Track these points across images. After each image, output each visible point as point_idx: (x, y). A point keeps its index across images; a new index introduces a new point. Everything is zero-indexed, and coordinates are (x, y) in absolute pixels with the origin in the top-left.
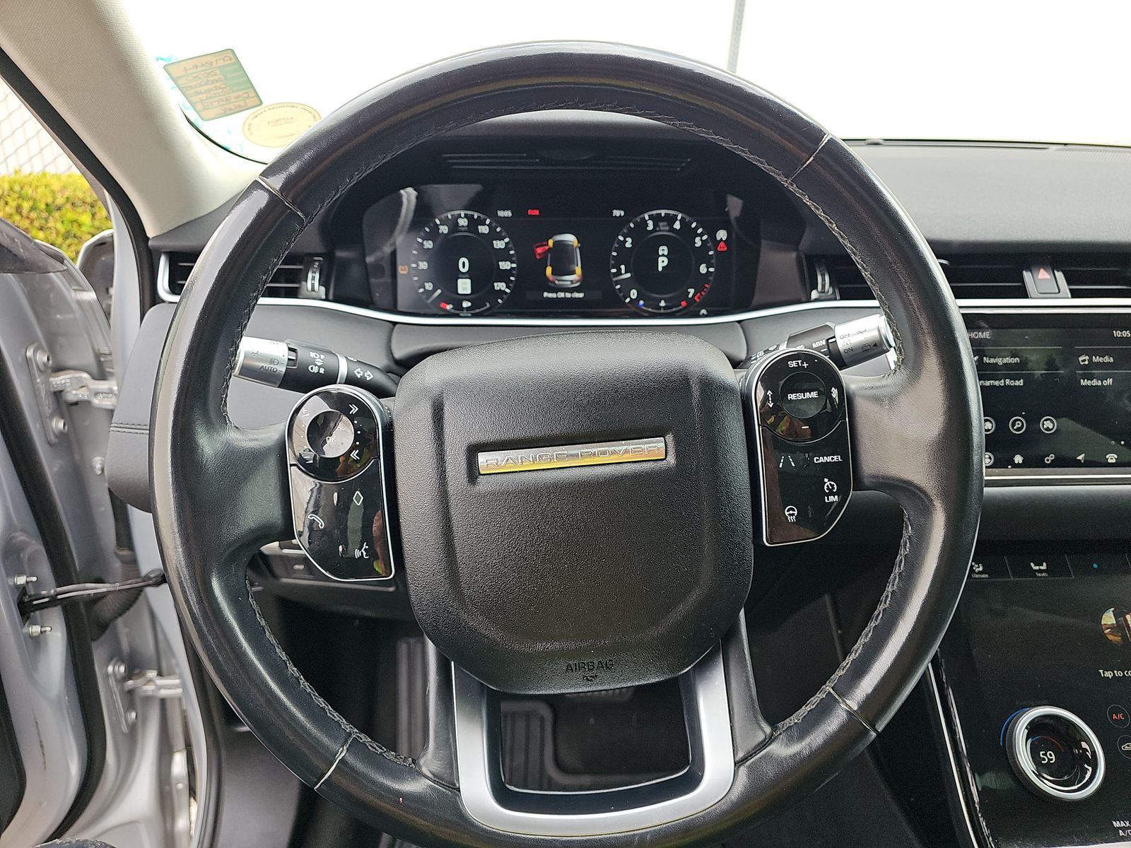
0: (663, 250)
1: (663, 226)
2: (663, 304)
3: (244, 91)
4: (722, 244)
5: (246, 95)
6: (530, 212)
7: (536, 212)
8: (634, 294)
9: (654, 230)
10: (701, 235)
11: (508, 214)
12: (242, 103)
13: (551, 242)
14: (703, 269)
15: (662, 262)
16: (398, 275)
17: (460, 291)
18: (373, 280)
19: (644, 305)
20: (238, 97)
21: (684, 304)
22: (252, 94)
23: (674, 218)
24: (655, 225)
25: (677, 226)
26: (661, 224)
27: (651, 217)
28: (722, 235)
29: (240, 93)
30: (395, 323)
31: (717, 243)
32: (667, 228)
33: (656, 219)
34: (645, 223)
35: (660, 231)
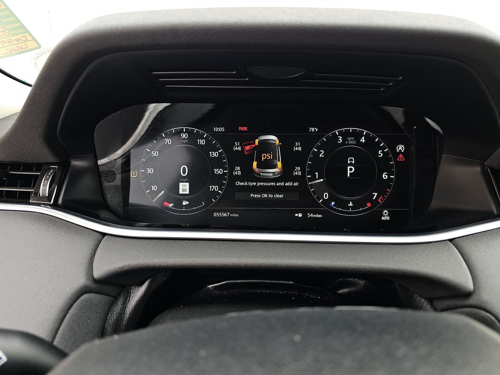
0: (351, 160)
1: (351, 141)
2: (351, 204)
3: (22, 35)
4: (401, 156)
5: (24, 39)
6: (240, 128)
7: (245, 129)
8: (326, 196)
9: (343, 144)
10: (383, 148)
11: (222, 129)
12: (23, 45)
13: (257, 141)
14: (385, 176)
15: (350, 170)
16: (131, 177)
17: (181, 192)
18: (106, 184)
19: (334, 205)
20: (18, 40)
21: (369, 205)
22: (29, 38)
23: (361, 135)
24: (344, 139)
25: (363, 140)
26: (349, 139)
27: (341, 133)
28: (401, 148)
29: (19, 36)
30: (104, 235)
31: (396, 154)
32: (354, 142)
33: (345, 135)
34: (335, 137)
35: (348, 144)
